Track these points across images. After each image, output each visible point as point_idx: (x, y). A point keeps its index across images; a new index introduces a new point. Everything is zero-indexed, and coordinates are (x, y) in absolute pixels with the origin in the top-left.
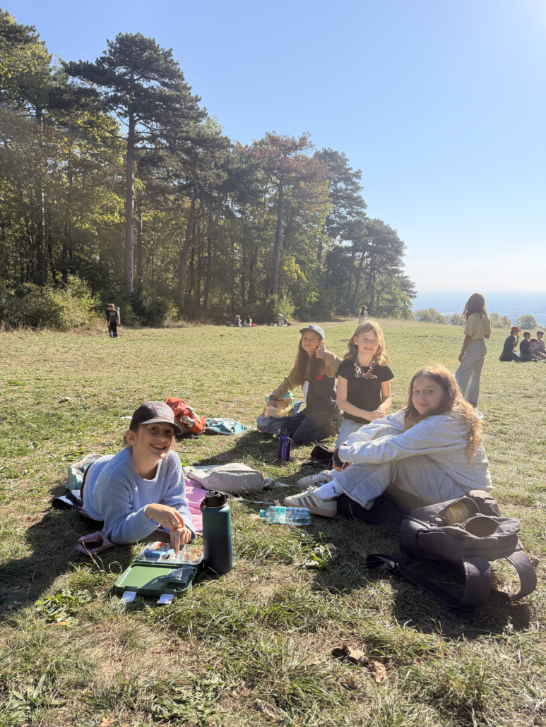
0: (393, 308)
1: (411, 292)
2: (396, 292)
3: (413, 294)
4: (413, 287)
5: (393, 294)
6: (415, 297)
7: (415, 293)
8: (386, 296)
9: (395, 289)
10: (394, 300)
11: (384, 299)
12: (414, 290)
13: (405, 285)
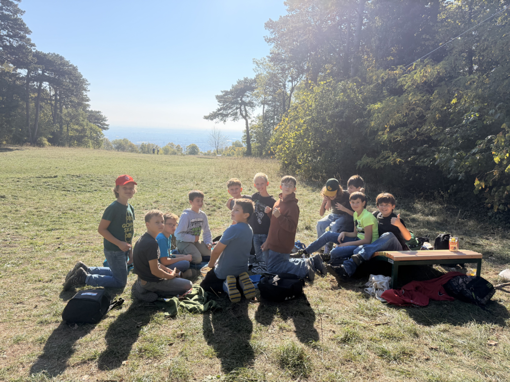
0: (83, 137)
1: (104, 124)
2: (85, 123)
3: (106, 127)
4: (105, 121)
5: (81, 125)
6: (107, 129)
7: (107, 125)
8: (76, 127)
9: (83, 121)
10: (84, 130)
11: (73, 129)
12: (106, 123)
13: (97, 119)
